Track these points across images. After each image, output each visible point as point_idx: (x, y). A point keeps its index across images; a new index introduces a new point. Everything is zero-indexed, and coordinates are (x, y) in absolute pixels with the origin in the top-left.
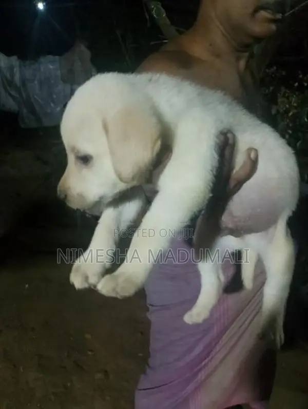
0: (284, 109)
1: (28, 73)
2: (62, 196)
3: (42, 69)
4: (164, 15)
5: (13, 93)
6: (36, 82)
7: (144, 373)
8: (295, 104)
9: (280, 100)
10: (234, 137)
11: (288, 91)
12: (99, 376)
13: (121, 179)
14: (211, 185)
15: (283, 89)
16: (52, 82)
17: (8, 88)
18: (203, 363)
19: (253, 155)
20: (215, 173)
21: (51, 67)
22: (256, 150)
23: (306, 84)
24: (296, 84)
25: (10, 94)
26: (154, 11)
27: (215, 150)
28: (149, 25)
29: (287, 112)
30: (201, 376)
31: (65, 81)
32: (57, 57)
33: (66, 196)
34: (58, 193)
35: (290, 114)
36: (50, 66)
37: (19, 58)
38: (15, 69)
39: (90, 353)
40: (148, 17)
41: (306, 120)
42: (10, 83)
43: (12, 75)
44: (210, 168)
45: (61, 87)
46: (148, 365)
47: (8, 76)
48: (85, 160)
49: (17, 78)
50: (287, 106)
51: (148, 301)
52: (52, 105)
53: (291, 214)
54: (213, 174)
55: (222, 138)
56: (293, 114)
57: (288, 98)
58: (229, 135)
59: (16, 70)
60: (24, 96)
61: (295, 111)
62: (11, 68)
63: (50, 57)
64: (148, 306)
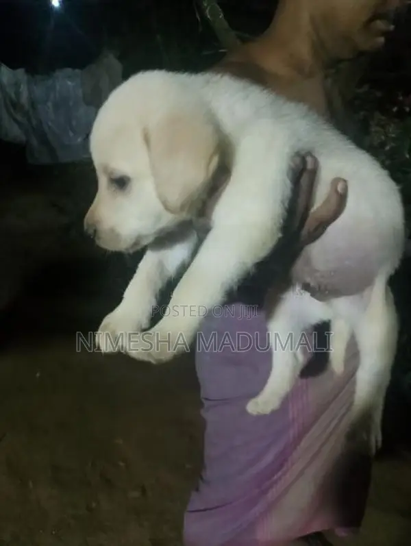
0: (379, 141)
1: (39, 91)
2: (91, 231)
3: (58, 87)
4: (221, 17)
5: (19, 117)
6: (50, 104)
7: (197, 490)
8: (393, 135)
9: (373, 129)
10: (316, 162)
11: (383, 118)
12: (136, 494)
13: (167, 208)
14: (282, 221)
15: (378, 115)
16: (71, 103)
17: (12, 111)
18: (275, 477)
19: (340, 187)
20: (286, 205)
21: (69, 83)
22: (345, 181)
23: (408, 109)
24: (395, 109)
25: (15, 120)
26: (207, 11)
27: (288, 175)
28: (200, 29)
29: (383, 145)
30: (272, 494)
31: (88, 103)
32: (77, 71)
33: (95, 231)
34: (85, 227)
35: (388, 148)
36: (67, 82)
37: (27, 71)
38: (22, 86)
39: (122, 464)
40: (199, 19)
41: (408, 156)
42: (15, 105)
43: (18, 94)
44: (279, 198)
45: (82, 110)
46: (202, 479)
47: (13, 96)
48: (121, 183)
49: (24, 99)
50: (383, 137)
51: (203, 394)
52: (71, 134)
53: (392, 272)
54: (285, 208)
55: (298, 160)
56: (392, 148)
57: (383, 127)
58: (309, 159)
59: (24, 89)
60: (34, 122)
61: (393, 144)
62: (17, 85)
63: (69, 71)
64: (203, 400)
